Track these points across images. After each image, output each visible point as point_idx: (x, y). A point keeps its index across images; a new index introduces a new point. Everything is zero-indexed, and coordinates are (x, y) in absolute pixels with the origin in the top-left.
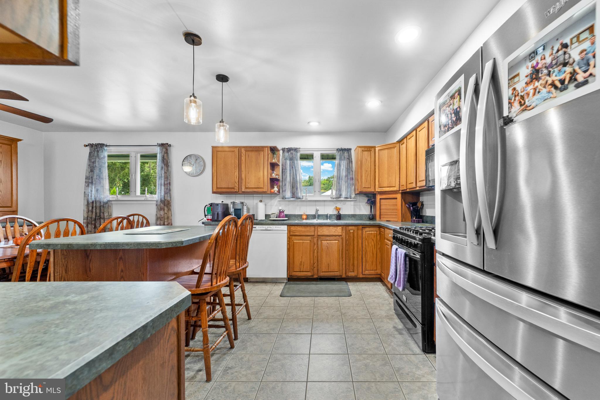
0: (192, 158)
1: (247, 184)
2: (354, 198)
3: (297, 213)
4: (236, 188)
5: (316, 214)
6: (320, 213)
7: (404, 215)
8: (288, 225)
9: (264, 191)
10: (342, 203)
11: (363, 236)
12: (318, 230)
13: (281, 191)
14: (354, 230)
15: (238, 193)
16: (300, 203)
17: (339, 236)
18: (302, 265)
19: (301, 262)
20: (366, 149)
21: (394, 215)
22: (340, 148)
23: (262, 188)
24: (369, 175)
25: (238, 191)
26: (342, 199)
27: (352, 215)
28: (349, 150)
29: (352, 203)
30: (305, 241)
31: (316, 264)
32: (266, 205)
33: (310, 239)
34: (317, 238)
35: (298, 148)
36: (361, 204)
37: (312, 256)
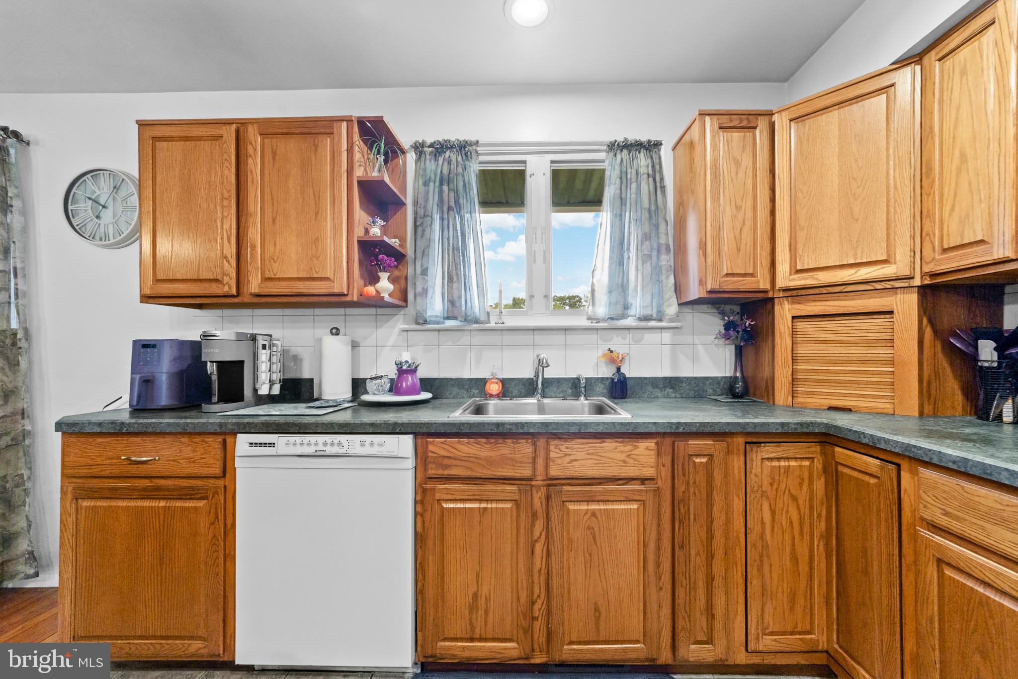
0: (102, 184)
1: (267, 262)
2: (677, 317)
3: (468, 373)
4: (226, 279)
5: (537, 376)
6: (549, 373)
7: (929, 383)
8: (416, 435)
9: (336, 290)
10: (630, 336)
11: (752, 478)
12: (547, 452)
13: (410, 296)
14: (711, 456)
15: (236, 300)
16: (478, 339)
17: (643, 480)
18: (481, 612)
19: (475, 596)
20: (736, 123)
21: (867, 383)
22: (620, 139)
23: (327, 279)
24: (749, 223)
25: (234, 292)
26: (629, 322)
27: (665, 378)
28: (652, 147)
29: (667, 336)
30: (494, 505)
31: (540, 602)
32: (355, 345)
33: (517, 498)
34: (543, 490)
35: (471, 144)
36: (697, 339)
37: (522, 568)
